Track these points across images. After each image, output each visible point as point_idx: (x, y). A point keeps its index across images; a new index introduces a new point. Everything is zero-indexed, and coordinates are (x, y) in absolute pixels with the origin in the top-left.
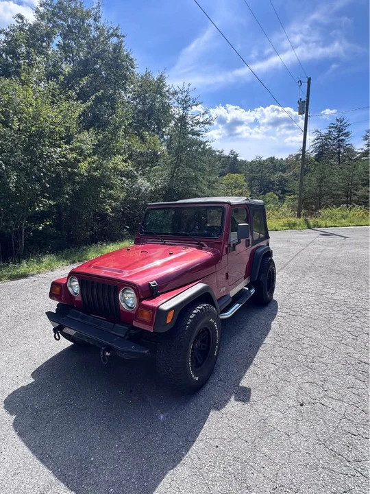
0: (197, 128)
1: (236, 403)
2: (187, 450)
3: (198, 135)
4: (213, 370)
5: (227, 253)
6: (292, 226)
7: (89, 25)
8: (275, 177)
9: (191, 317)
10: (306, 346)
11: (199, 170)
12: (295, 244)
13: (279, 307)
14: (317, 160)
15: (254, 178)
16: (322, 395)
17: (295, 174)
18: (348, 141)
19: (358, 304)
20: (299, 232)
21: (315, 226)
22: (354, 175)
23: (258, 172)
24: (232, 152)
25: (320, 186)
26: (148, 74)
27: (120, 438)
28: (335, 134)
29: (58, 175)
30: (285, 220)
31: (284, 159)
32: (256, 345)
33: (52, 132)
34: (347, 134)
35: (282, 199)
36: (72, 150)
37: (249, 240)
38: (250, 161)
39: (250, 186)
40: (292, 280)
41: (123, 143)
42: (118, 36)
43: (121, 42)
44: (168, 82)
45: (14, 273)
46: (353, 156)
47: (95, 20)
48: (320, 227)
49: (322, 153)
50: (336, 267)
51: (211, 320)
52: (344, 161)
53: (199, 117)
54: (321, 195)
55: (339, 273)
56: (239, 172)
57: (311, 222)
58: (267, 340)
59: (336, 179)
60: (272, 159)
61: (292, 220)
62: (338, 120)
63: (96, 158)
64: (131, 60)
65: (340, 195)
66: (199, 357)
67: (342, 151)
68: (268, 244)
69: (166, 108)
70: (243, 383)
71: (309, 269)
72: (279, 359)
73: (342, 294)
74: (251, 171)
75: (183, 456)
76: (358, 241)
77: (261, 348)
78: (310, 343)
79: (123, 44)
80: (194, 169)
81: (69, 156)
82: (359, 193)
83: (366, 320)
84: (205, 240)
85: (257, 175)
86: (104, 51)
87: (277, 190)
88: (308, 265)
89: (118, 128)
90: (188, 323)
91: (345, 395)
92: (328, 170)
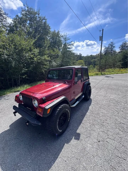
0: (69, 47)
1: (75, 140)
2: (54, 162)
3: (69, 49)
4: (68, 125)
5: (74, 85)
6: (97, 74)
7: (37, 17)
8: (92, 61)
9: (58, 110)
10: (101, 116)
11: (70, 59)
12: (98, 80)
13: (92, 101)
14: (105, 55)
15: (86, 61)
16: (107, 137)
17: (98, 60)
18: (114, 49)
19: (119, 100)
20: (99, 76)
21: (104, 74)
22: (116, 59)
23: (87, 59)
24: (80, 54)
25: (105, 63)
26: (55, 31)
27: (31, 155)
28: (110, 47)
29: (28, 62)
30: (95, 73)
31: (95, 55)
32: (84, 115)
33: (25, 49)
34: (114, 47)
35: (94, 67)
36: (32, 54)
37: (82, 80)
38: (85, 56)
39: (85, 64)
40: (97, 92)
41: (47, 52)
42: (45, 19)
43: (46, 21)
44: (60, 33)
45: (16, 90)
46: (116, 53)
47: (38, 15)
48: (105, 74)
49: (106, 53)
50: (111, 87)
51: (66, 110)
52: (113, 55)
53: (69, 43)
54: (106, 65)
55: (111, 89)
56: (82, 60)
57: (103, 73)
58: (87, 113)
59: (111, 60)
60: (91, 55)
61: (97, 73)
62: (111, 43)
63: (39, 56)
64: (49, 27)
65: (112, 65)
66: (63, 122)
67: (112, 52)
68: (89, 81)
69: (60, 41)
70: (78, 131)
71: (102, 88)
72: (91, 121)
73: (113, 96)
74: (86, 59)
75: (52, 165)
76: (117, 79)
77: (85, 117)
78: (102, 115)
79: (47, 22)
80: (68, 59)
81: (31, 56)
82: (117, 64)
83: (121, 106)
84: (67, 80)
85: (87, 60)
86: (41, 24)
87: (93, 64)
88: (102, 86)
89: (46, 47)
90: (57, 112)
91: (116, 138)
92: (108, 58)
